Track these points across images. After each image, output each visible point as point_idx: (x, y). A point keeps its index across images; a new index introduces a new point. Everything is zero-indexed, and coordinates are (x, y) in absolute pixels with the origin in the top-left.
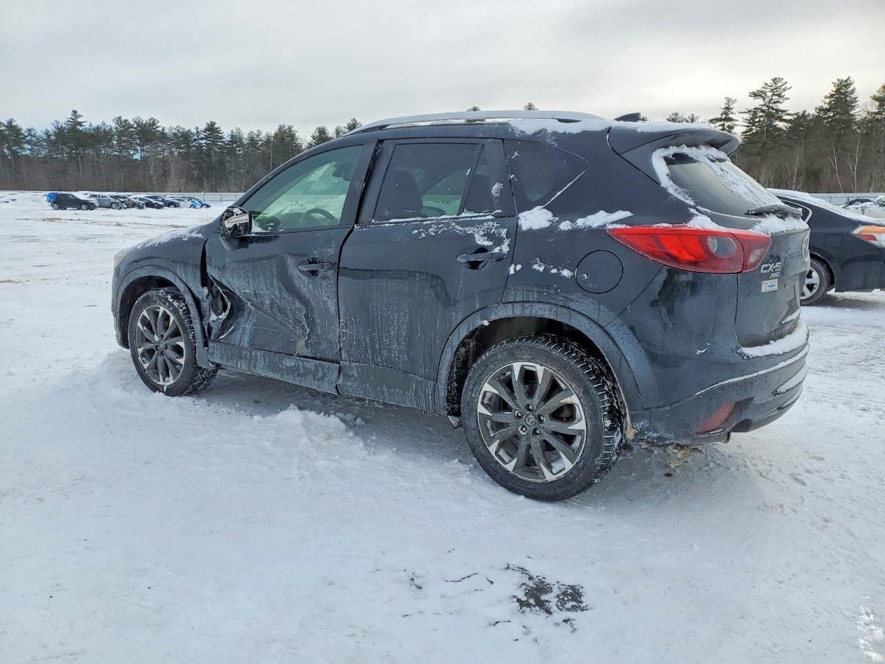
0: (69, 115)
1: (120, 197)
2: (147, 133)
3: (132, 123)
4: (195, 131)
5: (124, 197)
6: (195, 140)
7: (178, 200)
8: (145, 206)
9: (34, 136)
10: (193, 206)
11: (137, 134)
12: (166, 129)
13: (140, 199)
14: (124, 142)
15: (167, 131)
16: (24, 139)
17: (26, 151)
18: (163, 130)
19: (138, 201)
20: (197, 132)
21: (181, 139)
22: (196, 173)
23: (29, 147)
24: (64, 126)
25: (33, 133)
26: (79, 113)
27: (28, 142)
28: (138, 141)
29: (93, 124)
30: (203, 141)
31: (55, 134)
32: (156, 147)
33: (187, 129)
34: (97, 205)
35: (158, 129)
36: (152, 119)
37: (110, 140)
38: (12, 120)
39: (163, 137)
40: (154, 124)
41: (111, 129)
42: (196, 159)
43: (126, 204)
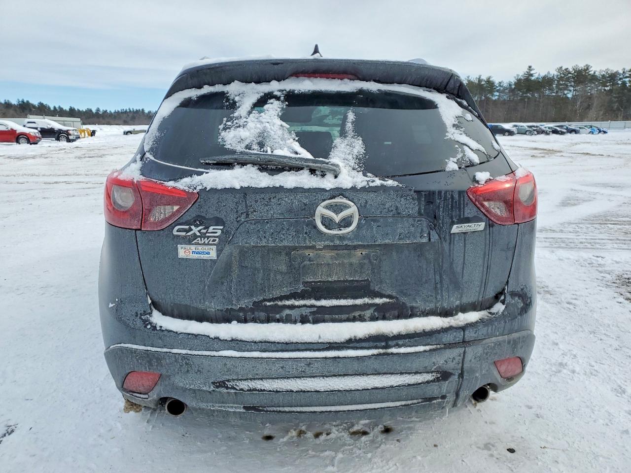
0: (526, 70)
1: (534, 126)
2: (581, 77)
3: (571, 70)
4: (621, 72)
5: (537, 127)
6: (621, 79)
7: (580, 128)
8: (551, 133)
9: (502, 87)
10: (592, 133)
11: (573, 78)
12: (596, 73)
13: (549, 128)
14: (561, 85)
15: (597, 74)
16: (495, 89)
17: (495, 96)
18: (595, 73)
19: (547, 129)
20: (624, 72)
21: (608, 79)
22: (616, 106)
23: (498, 94)
24: (522, 78)
25: (502, 84)
26: (532, 68)
27: (498, 91)
28: (573, 84)
29: (541, 74)
30: (627, 80)
31: (515, 84)
32: (586, 87)
33: (615, 71)
34: (516, 132)
35: (590, 73)
36: (587, 65)
37: (551, 85)
38: (490, 77)
39: (594, 78)
40: (587, 69)
41: (553, 76)
42: (618, 93)
43: (537, 132)
